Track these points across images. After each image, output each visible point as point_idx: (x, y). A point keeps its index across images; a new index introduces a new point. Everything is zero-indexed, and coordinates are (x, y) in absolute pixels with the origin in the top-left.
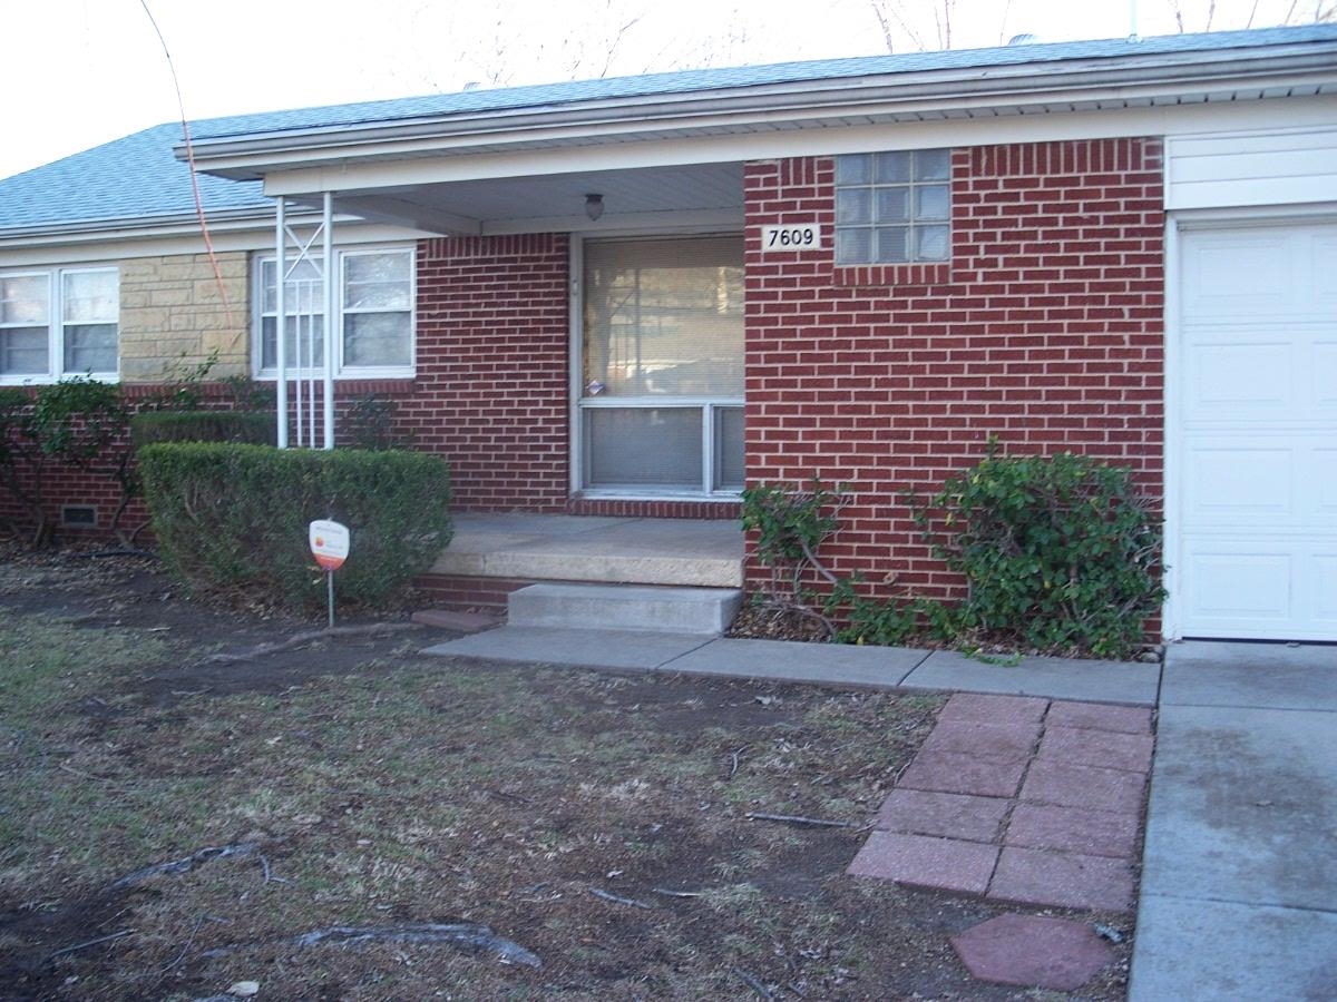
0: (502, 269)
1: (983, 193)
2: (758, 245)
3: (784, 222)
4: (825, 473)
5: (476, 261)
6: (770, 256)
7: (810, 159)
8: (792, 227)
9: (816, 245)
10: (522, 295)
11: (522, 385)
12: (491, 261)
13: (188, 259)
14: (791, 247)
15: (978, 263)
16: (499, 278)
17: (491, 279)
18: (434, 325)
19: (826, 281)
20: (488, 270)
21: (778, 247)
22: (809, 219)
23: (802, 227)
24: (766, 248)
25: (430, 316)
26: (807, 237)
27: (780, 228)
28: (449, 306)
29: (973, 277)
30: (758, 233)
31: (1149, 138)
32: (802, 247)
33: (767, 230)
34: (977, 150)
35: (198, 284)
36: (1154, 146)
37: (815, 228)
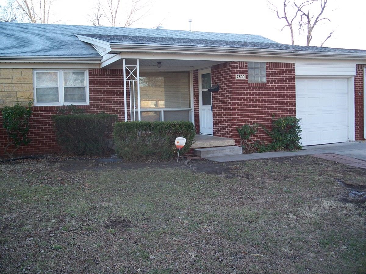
0: (114, 77)
1: (271, 71)
2: (235, 78)
3: (239, 74)
4: (247, 122)
5: (106, 75)
6: (237, 80)
7: (244, 62)
8: (241, 75)
9: (245, 79)
10: (119, 84)
11: (120, 106)
12: (111, 75)
13: (10, 70)
14: (241, 79)
15: (270, 83)
16: (113, 80)
17: (111, 80)
18: (95, 91)
19: (247, 85)
20: (110, 77)
21: (238, 79)
22: (243, 73)
23: (243, 75)
24: (236, 79)
25: (94, 89)
26: (243, 77)
27: (239, 75)
28: (99, 86)
29: (270, 86)
30: (235, 76)
31: (293, 63)
32: (243, 79)
33: (236, 75)
34: (270, 63)
35: (15, 78)
36: (293, 65)
37: (245, 75)
